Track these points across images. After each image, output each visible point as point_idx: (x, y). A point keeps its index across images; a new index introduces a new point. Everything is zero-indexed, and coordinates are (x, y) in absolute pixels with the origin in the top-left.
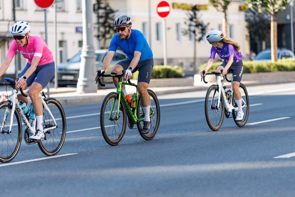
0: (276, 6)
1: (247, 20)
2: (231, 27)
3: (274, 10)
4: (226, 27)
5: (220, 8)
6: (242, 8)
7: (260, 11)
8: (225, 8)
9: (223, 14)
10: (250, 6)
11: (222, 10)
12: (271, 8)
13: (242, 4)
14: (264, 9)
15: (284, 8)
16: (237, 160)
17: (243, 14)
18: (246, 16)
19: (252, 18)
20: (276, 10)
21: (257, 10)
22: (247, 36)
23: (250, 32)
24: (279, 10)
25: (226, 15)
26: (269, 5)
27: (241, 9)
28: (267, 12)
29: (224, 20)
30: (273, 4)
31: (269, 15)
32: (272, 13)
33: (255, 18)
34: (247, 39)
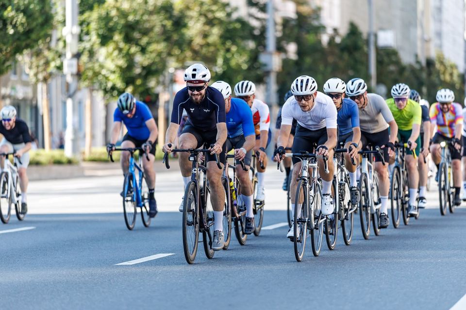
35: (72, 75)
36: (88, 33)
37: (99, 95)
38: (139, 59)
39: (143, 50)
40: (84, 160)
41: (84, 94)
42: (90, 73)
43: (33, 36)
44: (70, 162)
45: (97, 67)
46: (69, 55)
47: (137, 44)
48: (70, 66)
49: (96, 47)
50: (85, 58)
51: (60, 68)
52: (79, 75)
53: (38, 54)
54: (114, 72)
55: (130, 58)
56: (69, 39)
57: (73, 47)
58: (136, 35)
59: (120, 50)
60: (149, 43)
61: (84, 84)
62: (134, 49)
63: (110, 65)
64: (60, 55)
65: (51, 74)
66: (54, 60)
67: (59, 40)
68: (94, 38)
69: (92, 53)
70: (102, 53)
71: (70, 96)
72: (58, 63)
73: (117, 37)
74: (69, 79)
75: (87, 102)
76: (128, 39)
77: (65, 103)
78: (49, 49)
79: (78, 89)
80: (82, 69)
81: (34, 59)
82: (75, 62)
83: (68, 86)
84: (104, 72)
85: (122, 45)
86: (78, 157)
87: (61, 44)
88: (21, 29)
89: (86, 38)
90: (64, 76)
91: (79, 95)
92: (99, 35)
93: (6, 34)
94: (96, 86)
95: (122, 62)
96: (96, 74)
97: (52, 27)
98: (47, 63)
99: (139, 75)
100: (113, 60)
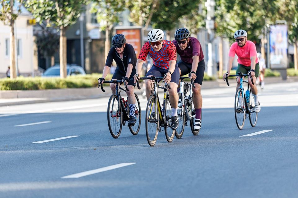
0: (66, 21)
1: (36, 35)
2: (18, 41)
3: (63, 25)
4: (13, 41)
5: (7, 21)
6: (30, 22)
7: (49, 25)
8: (12, 22)
9: (10, 28)
10: (38, 19)
11: (9, 23)
12: (60, 22)
13: (31, 18)
14: (53, 23)
15: (74, 23)
16: (24, 180)
17: (31, 28)
18: (34, 30)
19: (40, 33)
20: (66, 25)
21: (45, 25)
22: (35, 51)
23: (38, 47)
24: (69, 25)
25: (13, 29)
26: (58, 20)
27: (28, 23)
28: (55, 27)
29: (11, 34)
30: (62, 18)
31: (58, 30)
32: (61, 27)
33: (43, 33)
34: (35, 54)
35: (211, 29)
36: (219, 5)
37: (227, 41)
38: (249, 19)
39: (252, 15)
40: (219, 78)
41: (218, 40)
42: (221, 28)
43: (188, 7)
44: (211, 79)
45: (225, 25)
46: (209, 18)
47: (248, 11)
48: (210, 24)
49: (225, 13)
50: (218, 20)
51: (204, 26)
52: (215, 29)
53: (191, 18)
54: (235, 27)
55: (244, 19)
56: (209, 9)
57: (211, 13)
58: (247, 6)
59: (238, 14)
60: (254, 11)
61: (218, 35)
62: (246, 14)
63: (233, 23)
64: (204, 18)
65: (199, 30)
66: (200, 21)
67: (203, 9)
68: (223, 8)
69: (222, 17)
70: (228, 17)
71: (210, 41)
72: (203, 23)
73: (236, 8)
74: (210, 32)
75: (220, 45)
76: (243, 8)
77: (207, 46)
78: (197, 15)
79: (215, 37)
80: (217, 25)
81: (189, 21)
82: (212, 22)
83: (209, 35)
84: (229, 27)
85: (239, 12)
86: (216, 76)
87: (204, 12)
88: (181, 4)
89: (219, 8)
90: (206, 30)
91: (215, 41)
92: (226, 6)
93: (173, 7)
94: (225, 36)
95: (240, 22)
96: (225, 29)
97: (199, 2)
98: (196, 23)
99: (250, 29)
100: (234, 21)
